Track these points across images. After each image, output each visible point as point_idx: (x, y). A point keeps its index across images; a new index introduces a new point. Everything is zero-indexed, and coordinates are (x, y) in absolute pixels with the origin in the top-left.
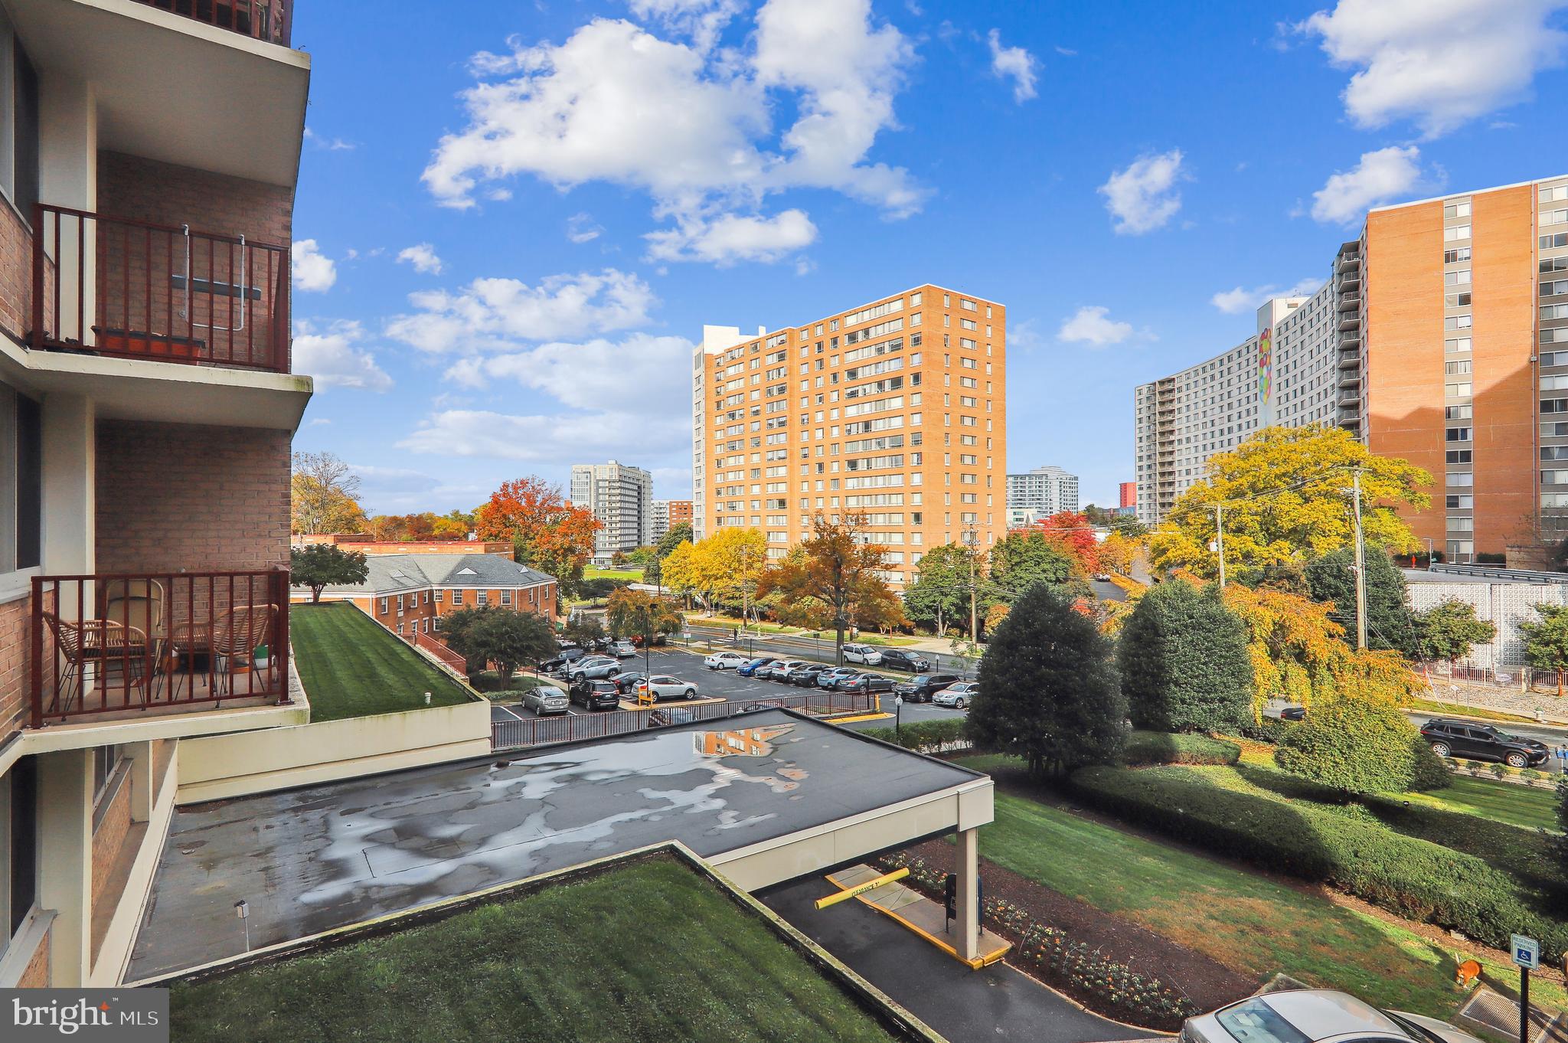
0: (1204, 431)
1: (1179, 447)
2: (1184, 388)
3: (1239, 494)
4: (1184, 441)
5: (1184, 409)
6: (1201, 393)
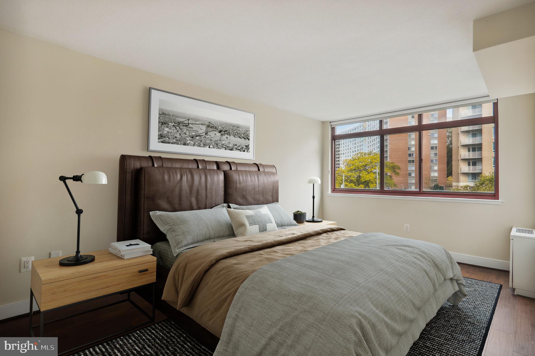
0: (348, 151)
3: (351, 171)
6: (347, 140)
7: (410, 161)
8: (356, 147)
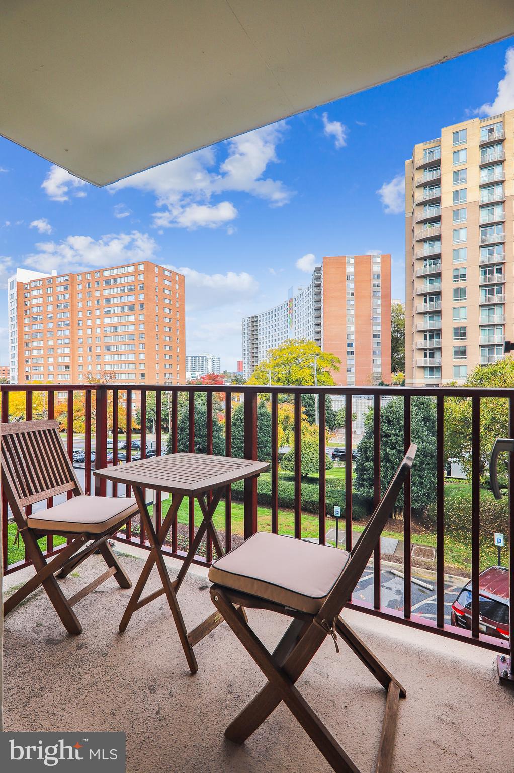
0: (269, 339)
1: (260, 346)
2: (261, 320)
3: (278, 365)
4: (262, 343)
5: (261, 330)
6: (268, 323)
7: (349, 353)
8: (280, 334)
